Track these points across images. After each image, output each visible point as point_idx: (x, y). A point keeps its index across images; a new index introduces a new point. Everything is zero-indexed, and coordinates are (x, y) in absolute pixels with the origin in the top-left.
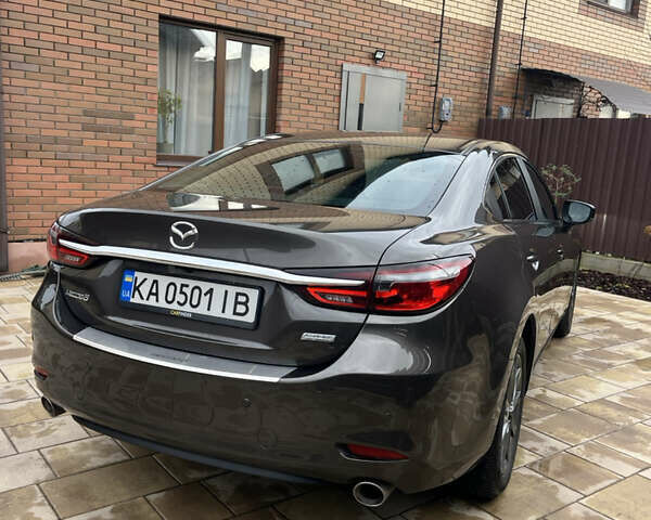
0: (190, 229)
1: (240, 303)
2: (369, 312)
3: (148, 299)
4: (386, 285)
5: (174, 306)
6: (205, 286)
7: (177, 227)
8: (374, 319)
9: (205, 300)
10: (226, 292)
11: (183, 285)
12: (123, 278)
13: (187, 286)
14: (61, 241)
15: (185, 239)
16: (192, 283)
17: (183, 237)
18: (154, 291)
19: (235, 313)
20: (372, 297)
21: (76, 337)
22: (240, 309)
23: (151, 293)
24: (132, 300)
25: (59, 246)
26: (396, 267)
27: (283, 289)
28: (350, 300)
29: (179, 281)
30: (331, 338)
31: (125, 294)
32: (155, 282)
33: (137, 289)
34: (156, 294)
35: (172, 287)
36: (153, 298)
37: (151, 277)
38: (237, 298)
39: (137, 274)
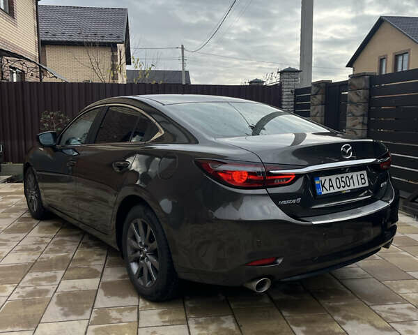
0: (348, 147)
3: (330, 190)
5: (342, 189)
7: (344, 147)
10: (357, 175)
16: (345, 175)
17: (347, 152)
23: (330, 186)
24: (323, 193)
32: (330, 180)
33: (323, 186)
35: (338, 180)
36: (332, 188)
37: (327, 178)
38: (361, 176)
39: (320, 178)
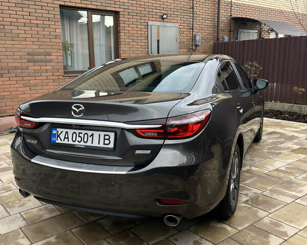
0: (80, 107)
1: (107, 139)
2: (165, 139)
3: (64, 140)
4: (172, 126)
5: (76, 143)
6: (90, 133)
7: (75, 107)
8: (168, 142)
9: (90, 139)
10: (100, 135)
11: (79, 133)
12: (51, 132)
13: (82, 133)
14: (22, 117)
15: (79, 112)
16: (84, 132)
17: (77, 111)
18: (66, 137)
19: (104, 144)
20: (166, 132)
21: (32, 160)
22: (107, 142)
23: (65, 138)
24: (57, 142)
25: (21, 119)
26: (176, 118)
27: (125, 131)
28: (156, 134)
29: (77, 131)
30: (149, 152)
31: (53, 139)
32: (67, 132)
33: (58, 136)
34: (68, 138)
35: (75, 134)
36: (66, 140)
37: (65, 130)
38: (104, 137)
39: (58, 129)
